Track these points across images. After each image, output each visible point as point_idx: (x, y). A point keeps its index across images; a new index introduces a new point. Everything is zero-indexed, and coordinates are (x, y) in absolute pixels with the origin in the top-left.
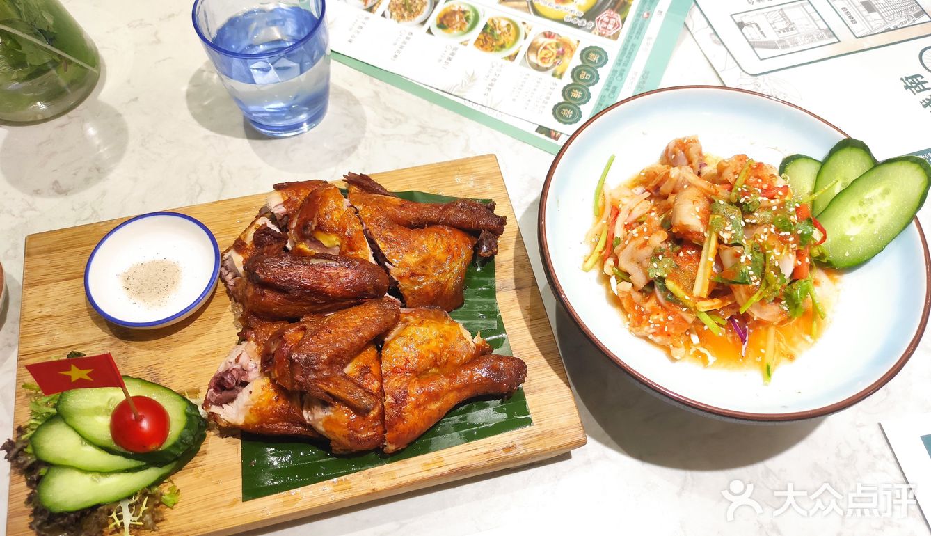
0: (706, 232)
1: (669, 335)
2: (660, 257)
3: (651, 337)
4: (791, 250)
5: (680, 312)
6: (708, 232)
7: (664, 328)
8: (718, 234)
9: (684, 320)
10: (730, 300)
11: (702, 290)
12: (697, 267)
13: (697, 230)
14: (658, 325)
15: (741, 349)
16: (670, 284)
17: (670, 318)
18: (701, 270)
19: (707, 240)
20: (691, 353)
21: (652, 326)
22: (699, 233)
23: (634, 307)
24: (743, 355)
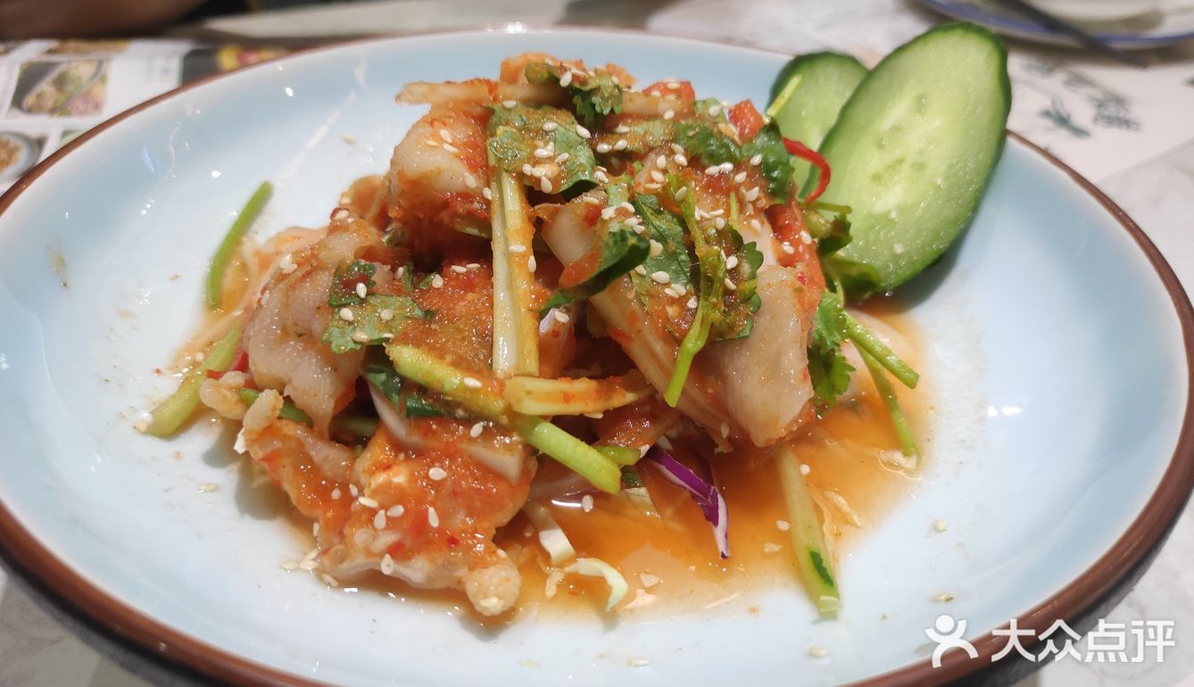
0: (488, 186)
1: (453, 541)
2: (361, 289)
3: (388, 566)
4: (750, 210)
5: (465, 446)
6: (494, 184)
7: (424, 518)
8: (521, 176)
9: (490, 473)
10: (630, 387)
11: (520, 353)
12: (491, 298)
13: (460, 188)
14: (398, 510)
15: (712, 537)
16: (408, 358)
17: (436, 473)
18: (501, 295)
19: (495, 207)
20: (551, 589)
21: (380, 520)
22: (467, 196)
23: (324, 493)
24: (722, 547)
